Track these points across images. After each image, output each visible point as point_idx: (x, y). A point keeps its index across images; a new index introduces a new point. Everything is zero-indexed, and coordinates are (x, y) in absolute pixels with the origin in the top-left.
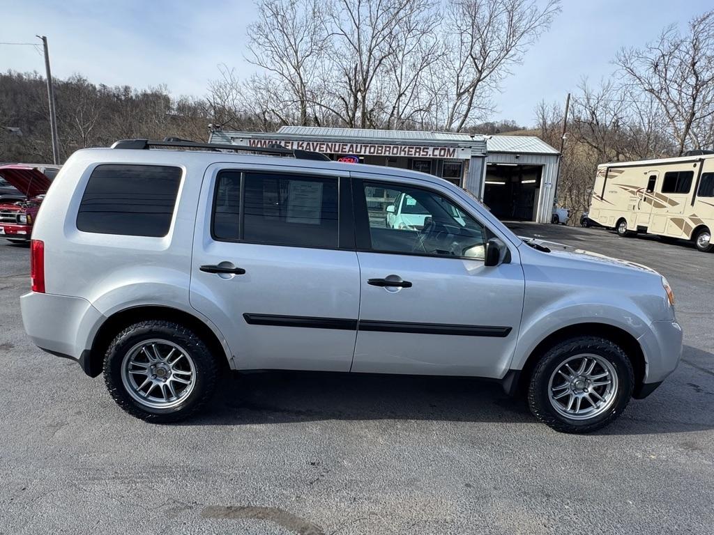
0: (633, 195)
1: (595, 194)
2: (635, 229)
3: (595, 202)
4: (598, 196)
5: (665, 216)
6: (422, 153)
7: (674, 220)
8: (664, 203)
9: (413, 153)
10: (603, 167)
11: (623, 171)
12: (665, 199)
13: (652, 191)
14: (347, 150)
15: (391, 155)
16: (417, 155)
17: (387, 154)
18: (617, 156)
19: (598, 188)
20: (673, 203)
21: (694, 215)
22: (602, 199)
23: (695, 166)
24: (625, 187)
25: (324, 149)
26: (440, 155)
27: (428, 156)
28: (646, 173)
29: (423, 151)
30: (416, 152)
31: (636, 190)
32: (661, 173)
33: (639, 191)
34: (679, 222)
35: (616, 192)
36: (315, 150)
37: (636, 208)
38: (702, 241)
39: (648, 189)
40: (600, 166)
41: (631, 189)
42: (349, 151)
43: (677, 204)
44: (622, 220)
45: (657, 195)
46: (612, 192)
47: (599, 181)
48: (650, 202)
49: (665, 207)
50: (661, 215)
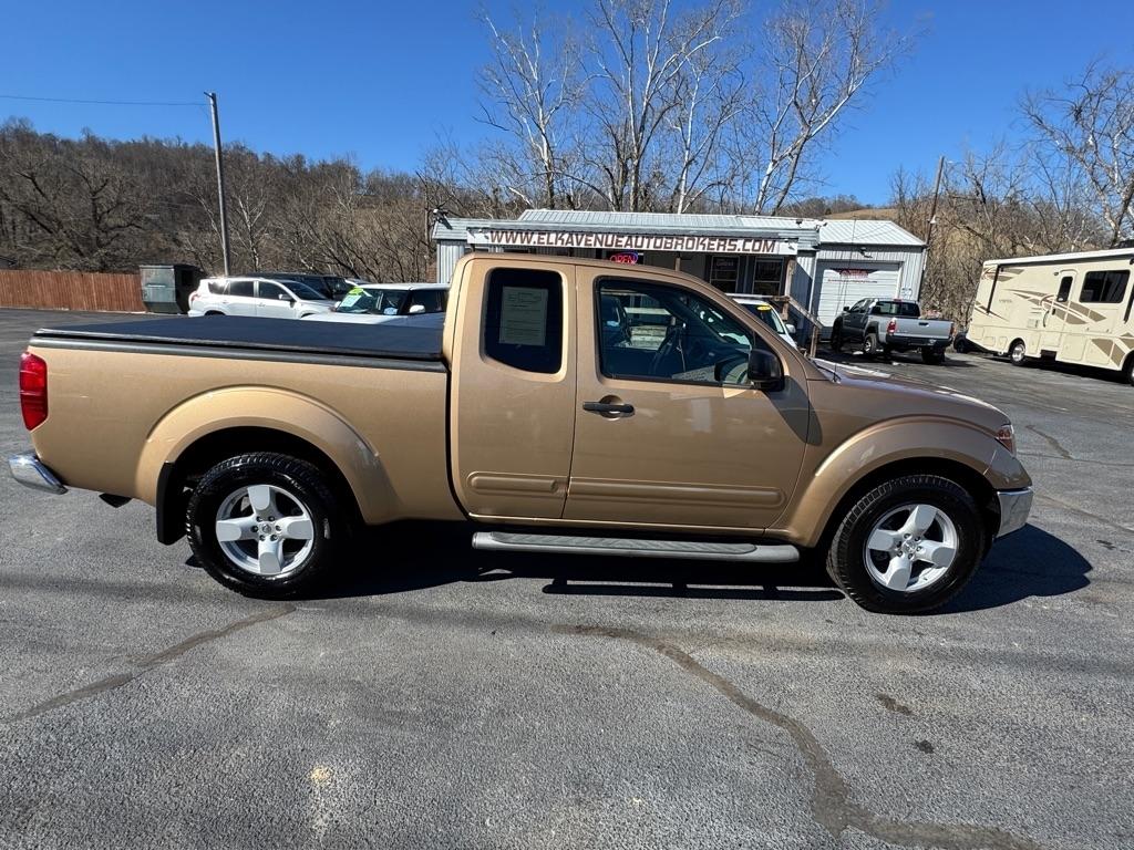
0: (1036, 306)
1: (978, 303)
2: (1038, 355)
3: (977, 317)
4: (983, 308)
5: (1084, 335)
6: (728, 247)
7: (1096, 342)
8: (1083, 317)
9: (715, 247)
10: (991, 265)
11: (1022, 271)
12: (1085, 311)
13: (1065, 300)
14: (623, 244)
15: (684, 250)
16: (721, 250)
17: (679, 249)
18: (1013, 247)
19: (982, 296)
20: (1097, 317)
21: (1128, 335)
22: (988, 311)
23: (1131, 263)
24: (1024, 295)
25: (592, 242)
26: (753, 250)
27: (736, 251)
28: (1056, 274)
29: (730, 244)
30: (719, 245)
31: (1040, 298)
32: (1079, 274)
33: (1045, 300)
34: (1104, 345)
35: (1010, 302)
36: (579, 244)
37: (1040, 325)
39: (1060, 295)
40: (986, 263)
41: (1033, 297)
42: (627, 244)
43: (1103, 318)
44: (1018, 342)
45: (1074, 306)
46: (1004, 301)
47: (985, 285)
48: (1062, 315)
49: (1084, 323)
50: (1078, 335)
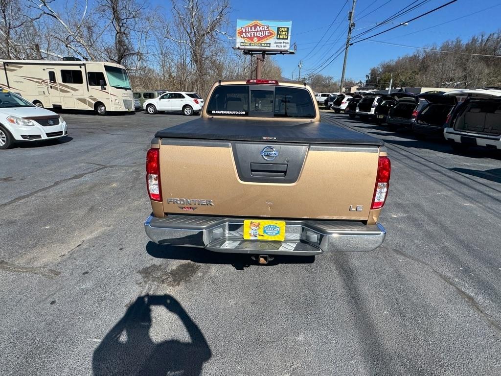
0: (40, 85)
2: (52, 107)
5: (71, 97)
7: (79, 100)
8: (68, 90)
11: (22, 67)
12: (68, 87)
13: (55, 82)
20: (75, 90)
21: (91, 96)
22: (9, 87)
23: (81, 67)
24: (30, 79)
28: (44, 70)
31: (41, 81)
32: (58, 71)
33: (43, 81)
34: (83, 101)
35: (22, 82)
37: (47, 93)
38: (101, 110)
39: (51, 80)
41: (35, 80)
43: (78, 90)
45: (60, 84)
46: (18, 82)
48: (56, 89)
49: (69, 92)
50: (68, 97)
